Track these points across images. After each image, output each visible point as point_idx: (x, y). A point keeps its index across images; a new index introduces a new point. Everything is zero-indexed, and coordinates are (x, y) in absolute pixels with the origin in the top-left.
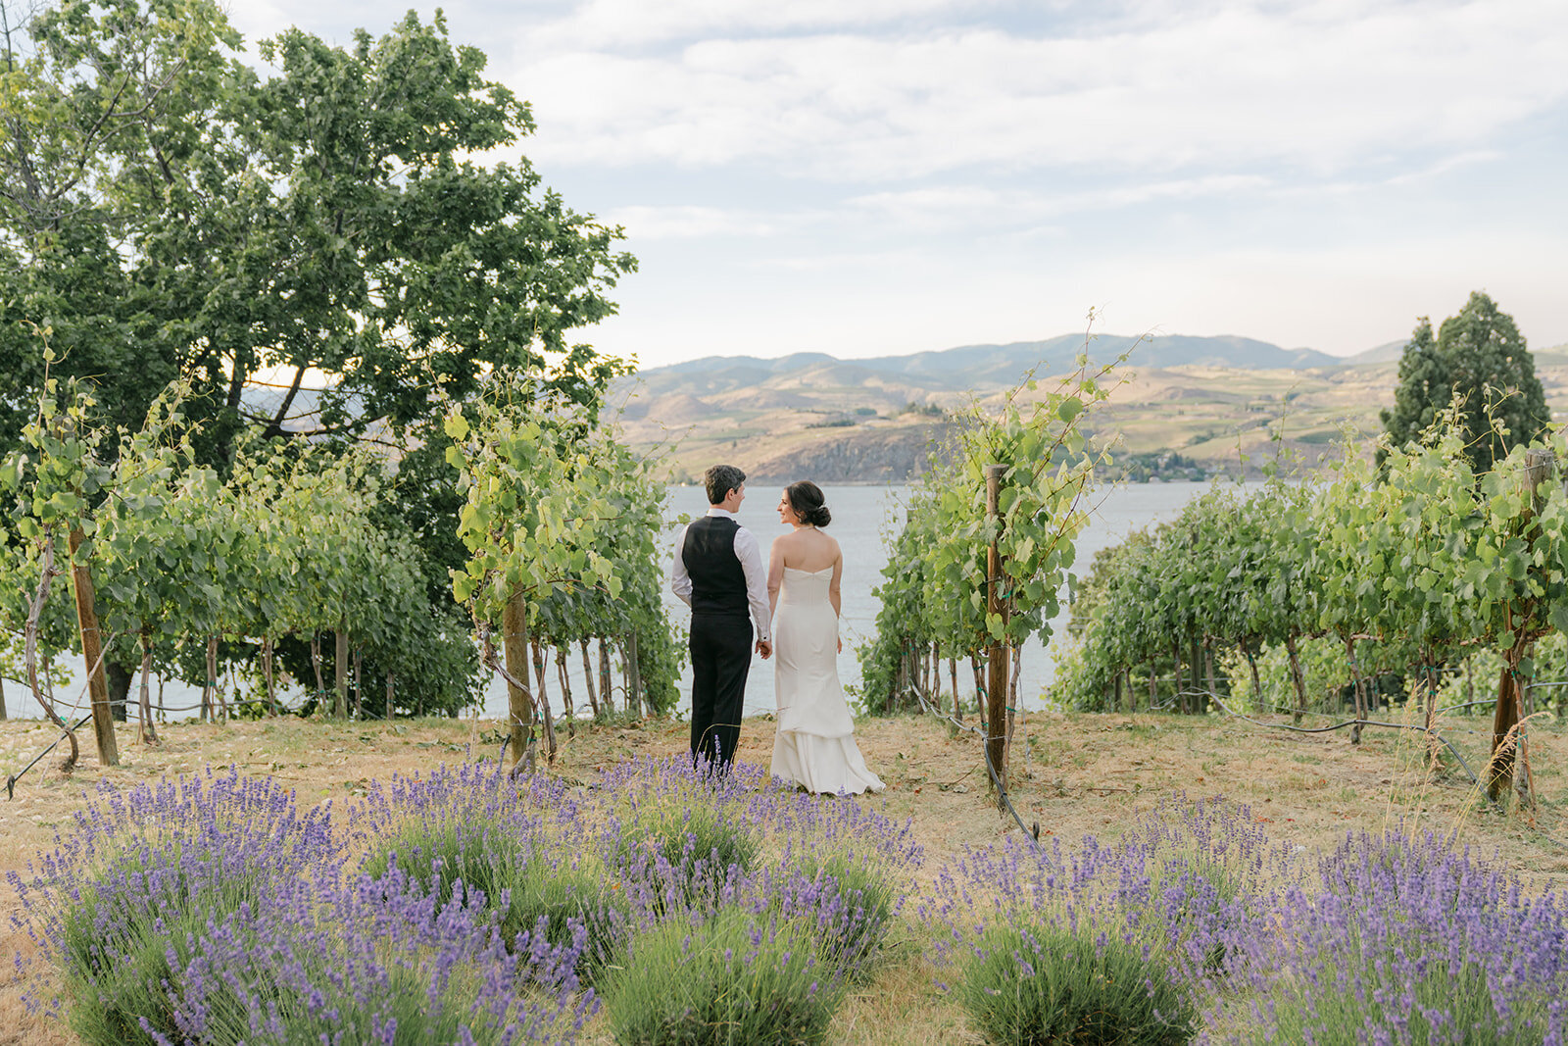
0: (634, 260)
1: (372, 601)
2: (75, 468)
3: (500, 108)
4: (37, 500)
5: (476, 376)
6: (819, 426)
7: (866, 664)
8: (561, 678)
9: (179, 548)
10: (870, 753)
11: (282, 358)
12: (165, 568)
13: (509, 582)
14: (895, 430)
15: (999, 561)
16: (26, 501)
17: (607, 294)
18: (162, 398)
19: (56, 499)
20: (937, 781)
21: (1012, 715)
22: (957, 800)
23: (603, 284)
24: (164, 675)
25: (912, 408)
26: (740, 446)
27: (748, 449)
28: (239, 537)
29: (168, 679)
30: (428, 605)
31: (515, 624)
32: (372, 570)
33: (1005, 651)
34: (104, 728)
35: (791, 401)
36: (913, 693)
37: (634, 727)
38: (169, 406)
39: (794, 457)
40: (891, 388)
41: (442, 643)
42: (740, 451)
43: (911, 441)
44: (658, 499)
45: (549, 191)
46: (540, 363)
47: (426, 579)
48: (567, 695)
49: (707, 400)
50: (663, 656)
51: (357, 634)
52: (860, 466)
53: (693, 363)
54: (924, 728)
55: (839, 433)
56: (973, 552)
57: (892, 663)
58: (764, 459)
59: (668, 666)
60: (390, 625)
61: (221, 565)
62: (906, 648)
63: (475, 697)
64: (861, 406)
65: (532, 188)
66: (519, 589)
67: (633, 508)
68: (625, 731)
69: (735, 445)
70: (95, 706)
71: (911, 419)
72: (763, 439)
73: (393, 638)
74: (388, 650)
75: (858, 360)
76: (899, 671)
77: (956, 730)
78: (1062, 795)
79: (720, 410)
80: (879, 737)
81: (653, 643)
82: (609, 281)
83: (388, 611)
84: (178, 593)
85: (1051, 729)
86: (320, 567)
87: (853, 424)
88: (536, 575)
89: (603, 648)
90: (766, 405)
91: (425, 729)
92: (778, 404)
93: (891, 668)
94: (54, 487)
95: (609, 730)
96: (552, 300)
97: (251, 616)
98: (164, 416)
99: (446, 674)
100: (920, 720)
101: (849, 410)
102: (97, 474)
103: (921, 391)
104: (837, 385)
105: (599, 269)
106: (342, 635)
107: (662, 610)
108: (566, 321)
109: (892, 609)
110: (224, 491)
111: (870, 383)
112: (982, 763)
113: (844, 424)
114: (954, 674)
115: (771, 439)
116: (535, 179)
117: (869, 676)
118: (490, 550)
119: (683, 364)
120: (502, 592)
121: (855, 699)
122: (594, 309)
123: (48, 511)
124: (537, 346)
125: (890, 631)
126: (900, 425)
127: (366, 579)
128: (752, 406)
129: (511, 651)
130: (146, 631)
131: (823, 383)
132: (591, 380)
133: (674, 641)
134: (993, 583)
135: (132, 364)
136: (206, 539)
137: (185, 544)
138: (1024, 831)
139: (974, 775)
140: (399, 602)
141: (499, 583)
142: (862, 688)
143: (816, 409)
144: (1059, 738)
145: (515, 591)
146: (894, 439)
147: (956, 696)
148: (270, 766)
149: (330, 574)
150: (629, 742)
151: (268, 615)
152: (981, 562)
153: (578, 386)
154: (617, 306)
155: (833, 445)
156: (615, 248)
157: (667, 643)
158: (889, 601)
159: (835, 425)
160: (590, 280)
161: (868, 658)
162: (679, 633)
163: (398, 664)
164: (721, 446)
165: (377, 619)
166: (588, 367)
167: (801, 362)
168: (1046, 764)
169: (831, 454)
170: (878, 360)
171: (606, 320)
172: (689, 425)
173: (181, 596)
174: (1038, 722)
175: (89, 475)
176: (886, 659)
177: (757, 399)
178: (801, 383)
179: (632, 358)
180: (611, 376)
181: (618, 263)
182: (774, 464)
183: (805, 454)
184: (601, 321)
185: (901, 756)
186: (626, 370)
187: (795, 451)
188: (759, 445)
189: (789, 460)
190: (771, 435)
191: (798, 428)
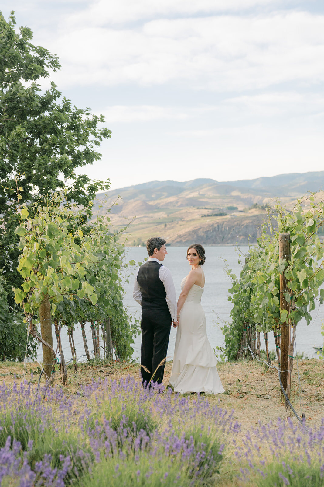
0: (110, 132)
3: (42, 58)
5: (30, 192)
6: (208, 216)
7: (227, 336)
8: (70, 342)
10: (223, 379)
13: (42, 294)
14: (247, 217)
15: (285, 281)
17: (95, 149)
20: (257, 393)
21: (291, 360)
22: (265, 402)
23: (93, 145)
25: (255, 206)
26: (168, 226)
27: (172, 228)
30: (7, 306)
31: (45, 314)
33: (288, 327)
35: (193, 203)
36: (248, 350)
37: (107, 366)
39: (195, 232)
40: (245, 196)
41: (15, 325)
42: (170, 229)
43: (255, 223)
44: (119, 254)
45: (65, 98)
46: (61, 185)
47: (7, 293)
48: (73, 350)
49: (151, 203)
50: (124, 331)
52: (229, 236)
54: (252, 367)
55: (218, 219)
56: (273, 277)
57: (239, 335)
58: (180, 233)
59: (127, 336)
62: (245, 327)
63: (32, 352)
64: (230, 205)
65: (57, 98)
66: (46, 297)
67: (107, 257)
68: (103, 368)
69: (166, 226)
71: (255, 212)
72: (180, 223)
75: (228, 182)
76: (242, 339)
77: (267, 368)
78: (319, 400)
79: (158, 208)
80: (229, 371)
81: (119, 325)
82: (97, 143)
85: (317, 368)
87: (226, 215)
88: (54, 290)
89: (92, 326)
90: (181, 206)
91: (4, 367)
92: (187, 205)
93: (238, 337)
95: (95, 368)
96: (68, 153)
99: (17, 340)
100: (251, 363)
101: (224, 207)
103: (261, 197)
104: (218, 195)
105: (91, 137)
107: (124, 309)
108: (76, 163)
109: (238, 307)
111: (234, 194)
112: (278, 384)
113: (221, 215)
114: (266, 340)
115: (183, 223)
116: (58, 94)
117: (228, 342)
118: (33, 277)
119: (139, 185)
120: (38, 299)
121: (222, 353)
122: (89, 157)
124: (61, 176)
125: (237, 319)
126: (249, 215)
128: (174, 206)
129: (43, 328)
131: (210, 194)
132: (87, 193)
133: (130, 324)
134: (282, 293)
138: (298, 418)
139: (275, 390)
141: (37, 294)
142: (225, 348)
143: (207, 207)
144: (320, 372)
145: (45, 298)
146: (246, 222)
147: (268, 351)
150: (105, 374)
152: (277, 283)
153: (81, 196)
154: (101, 155)
155: (216, 225)
156: (100, 126)
157: (126, 325)
158: (236, 303)
159: (216, 215)
160: (87, 142)
161: (228, 332)
162: (133, 320)
164: (158, 226)
166: (86, 186)
167: (199, 183)
168: (312, 385)
169: (214, 230)
170: (238, 182)
171: (95, 162)
172: (142, 216)
174: (311, 364)
176: (236, 332)
177: (177, 202)
178: (199, 194)
179: (108, 181)
180: (97, 190)
181: (101, 134)
182: (185, 235)
183: (201, 230)
184: (93, 162)
185: (239, 381)
186: (105, 187)
187: (196, 229)
188: (178, 225)
189: (193, 233)
190: (184, 220)
191: (198, 217)
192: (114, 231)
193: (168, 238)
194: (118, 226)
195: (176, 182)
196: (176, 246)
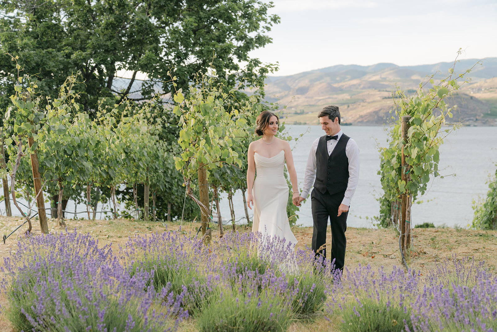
0: (279, 18)
1: (160, 171)
2: (30, 113)
4: (15, 125)
6: (389, 98)
9: (73, 146)
11: (125, 67)
12: (68, 155)
13: (197, 162)
16: (11, 126)
18: (65, 84)
19: (23, 126)
20: (384, 253)
23: (265, 30)
24: (77, 201)
26: (351, 107)
27: (355, 109)
28: (99, 142)
29: (79, 203)
31: (203, 180)
32: (160, 159)
34: (43, 218)
35: (375, 86)
38: (68, 88)
39: (376, 113)
42: (352, 109)
49: (336, 85)
51: (153, 186)
53: (329, 68)
60: (168, 182)
61: (91, 154)
64: (410, 88)
69: (348, 107)
70: (39, 210)
72: (362, 104)
73: (169, 188)
74: (167, 193)
75: (409, 67)
79: (342, 90)
82: (268, 29)
83: (167, 176)
84: (73, 165)
86: (135, 156)
88: (208, 159)
90: (364, 88)
92: (369, 88)
94: (22, 120)
97: (105, 176)
98: (67, 91)
101: (403, 90)
102: (39, 115)
104: (399, 79)
106: (147, 186)
108: (248, 47)
110: (93, 123)
111: (415, 77)
115: (365, 104)
120: (194, 166)
122: (261, 41)
123: (20, 130)
127: (157, 162)
128: (357, 88)
129: (202, 192)
130: (60, 180)
131: (391, 78)
135: (62, 70)
136: (85, 143)
137: (76, 145)
140: (172, 172)
141: (193, 162)
143: (388, 89)
148: (107, 236)
149: (140, 160)
151: (112, 176)
152: (399, 158)
153: (253, 77)
154: (272, 39)
155: (395, 107)
159: (396, 97)
160: (259, 28)
163: (173, 200)
165: (162, 180)
166: (257, 68)
167: (381, 67)
170: (419, 67)
172: (327, 97)
173: (74, 166)
175: (36, 116)
177: (360, 85)
178: (381, 77)
179: (277, 64)
180: (268, 72)
181: (272, 20)
182: (367, 116)
183: (382, 111)
184: (265, 46)
185: (373, 243)
186: (274, 69)
187: (377, 110)
188: (360, 106)
189: (374, 114)
190: (365, 102)
191: (379, 98)
192: (301, 110)
193: (350, 118)
194: (304, 106)
195: (360, 66)
196: (357, 125)
